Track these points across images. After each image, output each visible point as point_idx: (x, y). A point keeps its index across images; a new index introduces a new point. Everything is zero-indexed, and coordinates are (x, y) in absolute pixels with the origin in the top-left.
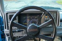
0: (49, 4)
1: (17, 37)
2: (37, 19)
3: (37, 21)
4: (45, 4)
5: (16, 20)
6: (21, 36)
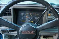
2: (37, 16)
3: (37, 19)
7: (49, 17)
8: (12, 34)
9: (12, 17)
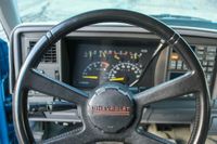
0: (195, 8)
1: (61, 123)
4: (182, 7)
5: (55, 61)
6: (74, 121)
7: (173, 65)
8: (56, 120)
9: (58, 65)
